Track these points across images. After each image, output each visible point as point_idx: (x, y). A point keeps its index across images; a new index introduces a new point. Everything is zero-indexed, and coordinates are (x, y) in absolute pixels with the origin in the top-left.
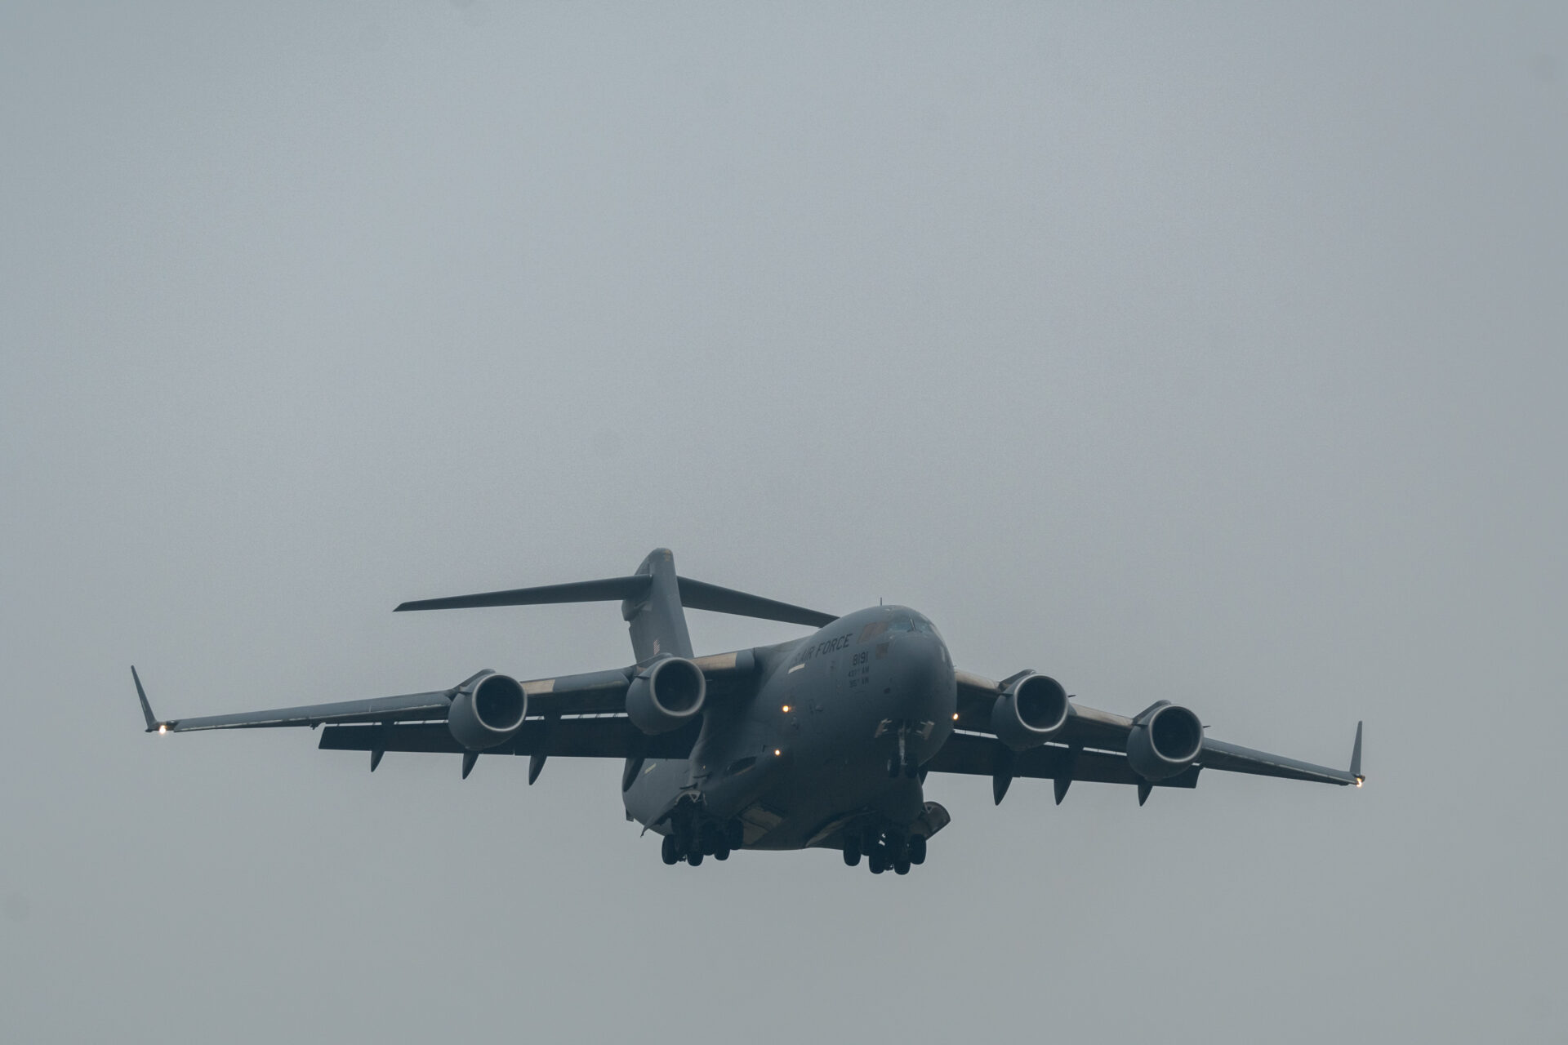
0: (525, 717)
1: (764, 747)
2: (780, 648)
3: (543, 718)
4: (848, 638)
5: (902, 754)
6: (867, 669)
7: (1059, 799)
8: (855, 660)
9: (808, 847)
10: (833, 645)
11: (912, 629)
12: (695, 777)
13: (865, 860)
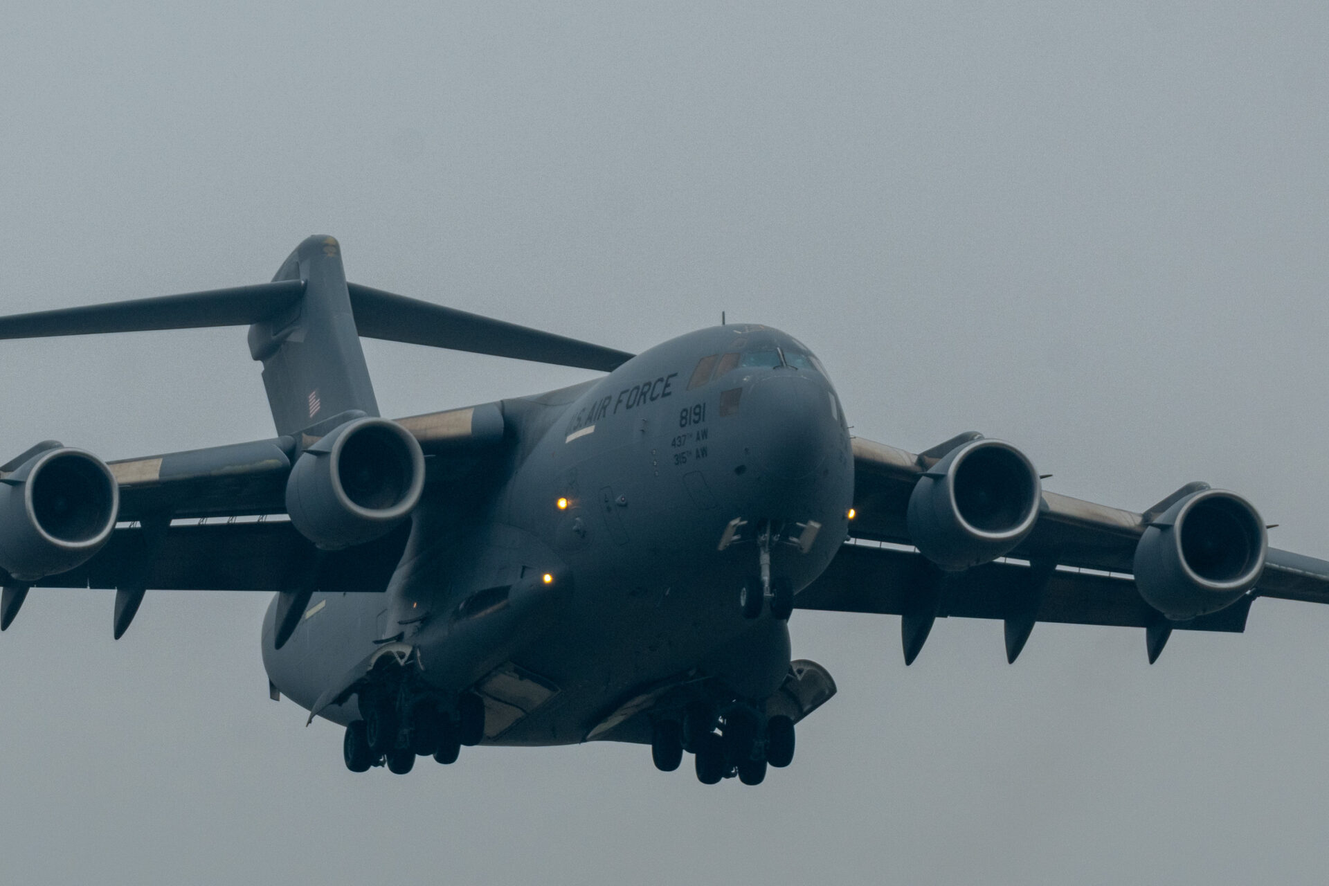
0: (114, 523)
1: (524, 568)
2: (546, 401)
3: (138, 525)
4: (671, 380)
5: (766, 577)
6: (705, 434)
7: (1013, 654)
8: (682, 418)
9: (594, 738)
10: (644, 394)
11: (780, 364)
12: (400, 623)
13: (688, 759)
